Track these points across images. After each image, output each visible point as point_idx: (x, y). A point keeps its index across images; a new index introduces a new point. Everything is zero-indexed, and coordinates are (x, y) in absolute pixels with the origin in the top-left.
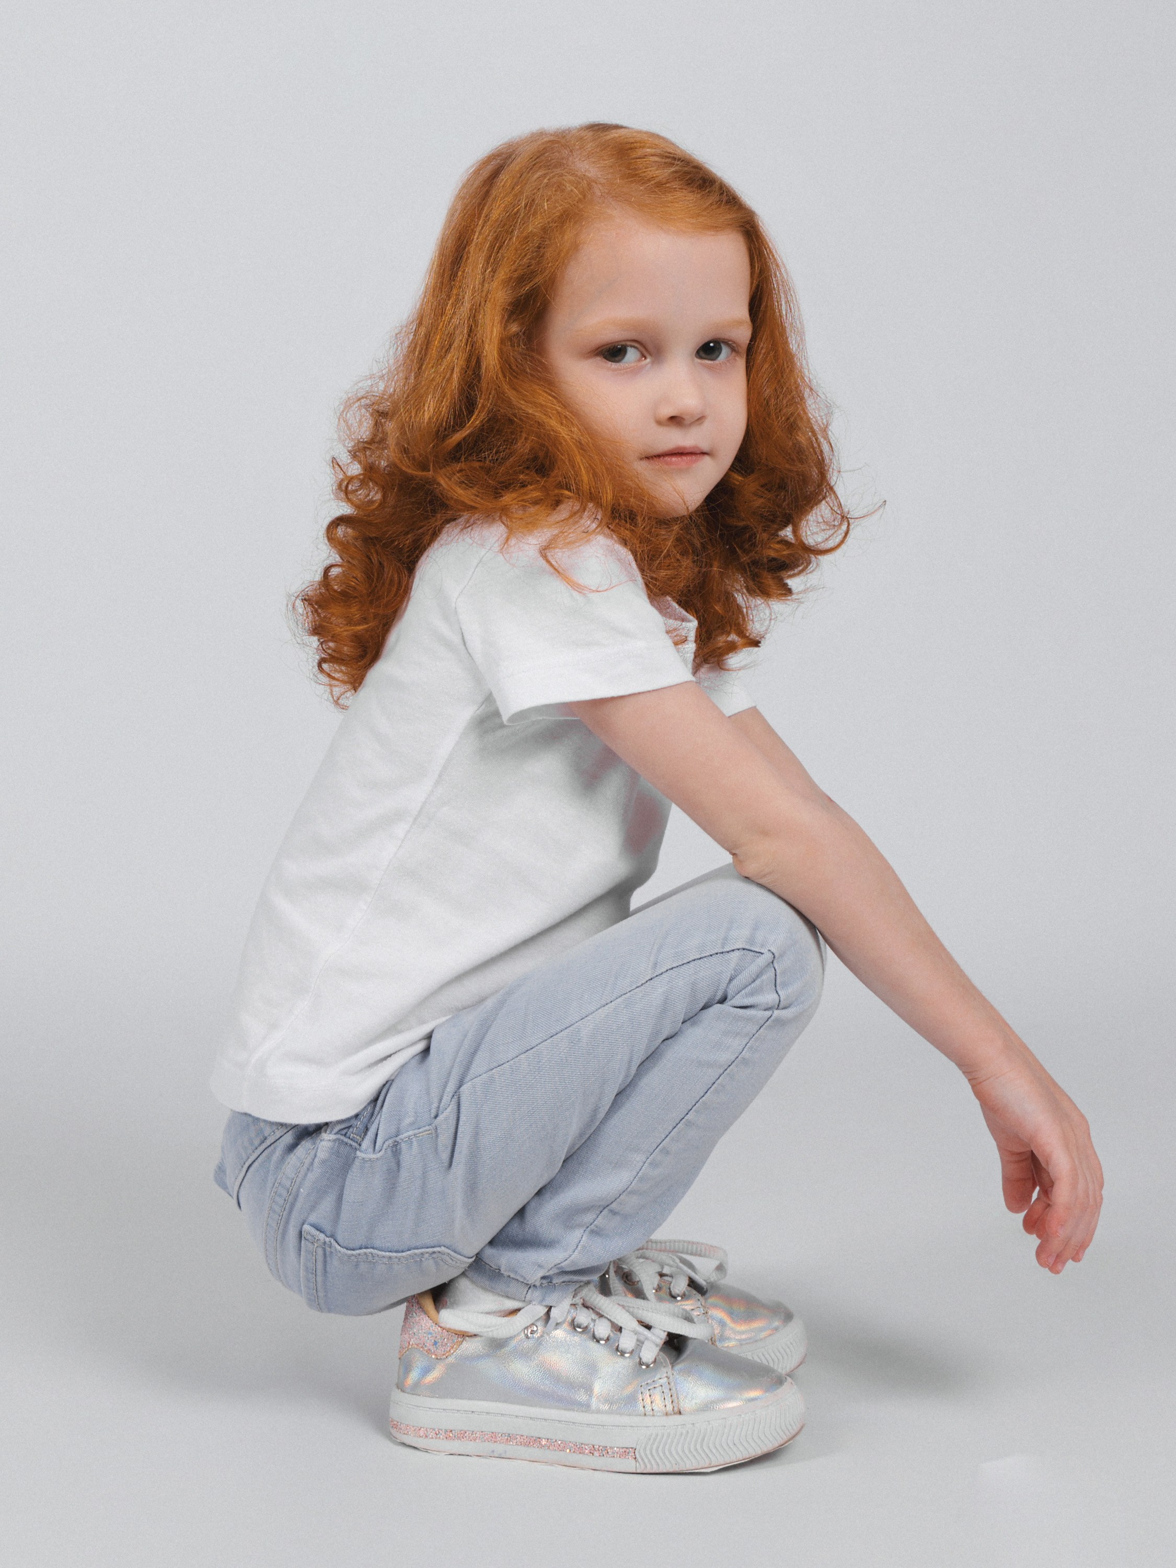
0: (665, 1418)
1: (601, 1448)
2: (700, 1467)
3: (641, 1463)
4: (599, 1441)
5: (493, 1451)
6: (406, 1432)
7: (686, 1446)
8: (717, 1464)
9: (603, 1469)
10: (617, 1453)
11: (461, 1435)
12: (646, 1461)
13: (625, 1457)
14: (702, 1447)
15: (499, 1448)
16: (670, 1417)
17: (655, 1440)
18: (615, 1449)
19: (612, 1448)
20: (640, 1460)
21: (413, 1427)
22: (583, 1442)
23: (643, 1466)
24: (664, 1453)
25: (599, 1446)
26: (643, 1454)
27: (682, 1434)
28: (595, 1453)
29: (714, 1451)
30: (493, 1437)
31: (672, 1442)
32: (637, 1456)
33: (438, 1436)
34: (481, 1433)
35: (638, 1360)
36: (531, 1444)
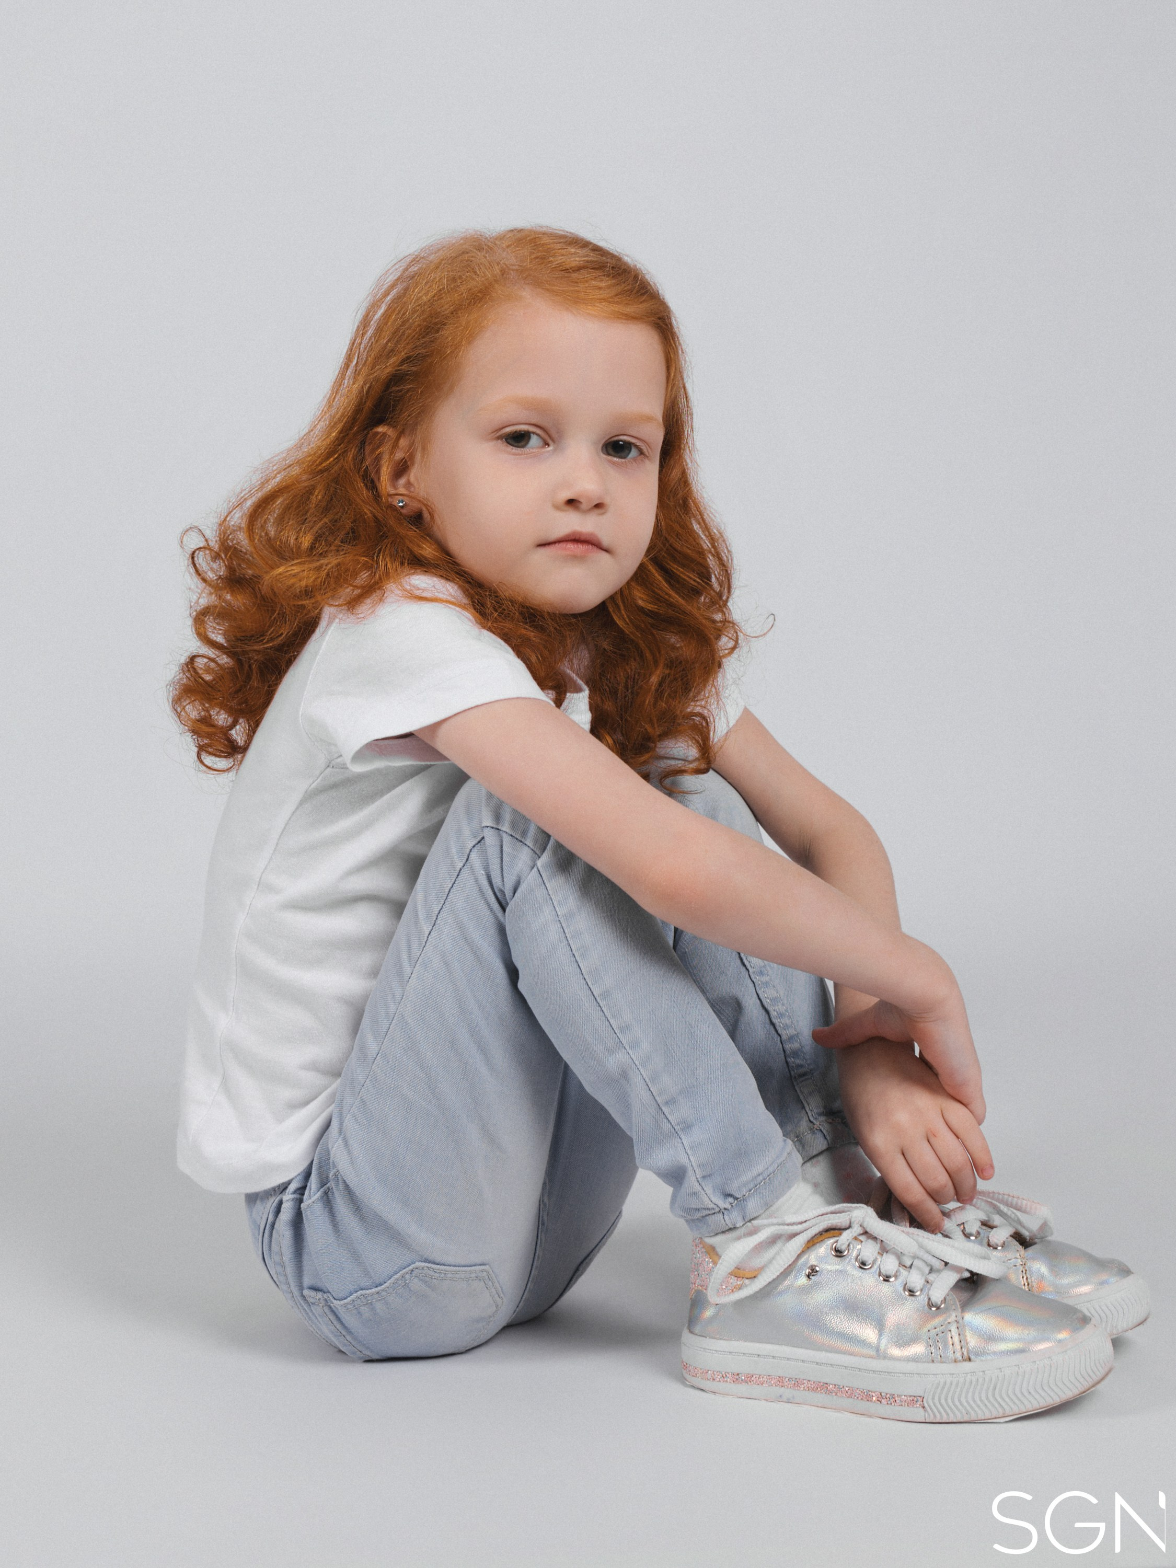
0: (955, 1364)
1: (888, 1396)
2: (993, 1417)
3: (930, 1411)
4: (886, 1389)
5: (781, 1396)
6: (694, 1375)
7: (977, 1395)
8: (1011, 1413)
9: (891, 1417)
10: (905, 1401)
11: (749, 1379)
12: (935, 1410)
13: (913, 1406)
14: (994, 1396)
15: (787, 1393)
16: (959, 1364)
17: (943, 1388)
18: (903, 1397)
19: (899, 1396)
20: (928, 1409)
21: (701, 1369)
22: (870, 1390)
23: (932, 1415)
24: (953, 1401)
25: (887, 1394)
26: (932, 1404)
27: (971, 1382)
28: (883, 1401)
29: (1007, 1400)
30: (780, 1381)
31: (961, 1391)
32: (926, 1405)
33: (725, 1379)
34: (768, 1378)
35: (926, 1300)
36: (819, 1389)
